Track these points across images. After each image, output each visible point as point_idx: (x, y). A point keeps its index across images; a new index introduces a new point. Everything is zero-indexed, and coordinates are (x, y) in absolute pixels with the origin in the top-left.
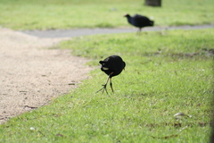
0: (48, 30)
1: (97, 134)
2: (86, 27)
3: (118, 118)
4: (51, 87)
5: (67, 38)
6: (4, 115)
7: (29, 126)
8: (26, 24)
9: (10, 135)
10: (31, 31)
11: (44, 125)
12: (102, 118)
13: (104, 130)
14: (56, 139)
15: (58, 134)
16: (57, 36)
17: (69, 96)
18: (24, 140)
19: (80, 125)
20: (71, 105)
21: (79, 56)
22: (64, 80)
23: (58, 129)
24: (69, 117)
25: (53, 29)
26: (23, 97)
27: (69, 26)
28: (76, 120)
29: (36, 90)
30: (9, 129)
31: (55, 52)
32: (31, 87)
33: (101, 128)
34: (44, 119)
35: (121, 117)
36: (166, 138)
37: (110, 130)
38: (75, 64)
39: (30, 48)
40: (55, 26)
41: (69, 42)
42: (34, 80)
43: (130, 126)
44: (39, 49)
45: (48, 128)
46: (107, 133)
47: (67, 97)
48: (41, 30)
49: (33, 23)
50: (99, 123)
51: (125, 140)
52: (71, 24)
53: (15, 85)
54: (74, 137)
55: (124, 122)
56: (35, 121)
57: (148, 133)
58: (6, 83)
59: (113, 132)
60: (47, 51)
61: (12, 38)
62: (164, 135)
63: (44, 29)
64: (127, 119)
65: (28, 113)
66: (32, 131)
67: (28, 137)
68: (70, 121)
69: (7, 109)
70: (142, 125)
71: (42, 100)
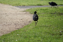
0: (23, 6)
1: (37, 37)
2: (34, 5)
3: (43, 32)
4: (23, 23)
5: (28, 9)
6: (10, 31)
7: (17, 34)
8: (16, 4)
9: (11, 37)
10: (18, 6)
11: (21, 34)
12: (38, 32)
13: (39, 35)
14: (25, 38)
15: (26, 37)
16: (25, 8)
17: (29, 25)
18: (15, 38)
19: (32, 34)
20: (29, 28)
21: (32, 14)
22: (27, 21)
23: (25, 35)
24: (29, 31)
25: (24, 6)
26: (15, 26)
27: (29, 5)
28: (31, 32)
29: (19, 23)
30: (11, 35)
31: (25, 12)
32: (17, 23)
33: (38, 35)
34: (21, 32)
35: (44, 32)
36: (57, 38)
37: (41, 35)
38: (31, 16)
39: (17, 11)
40: (25, 5)
41: (29, 10)
42: (18, 21)
43: (47, 34)
44: (20, 12)
45: (22, 35)
46: (40, 36)
47: (28, 26)
48: (21, 6)
49: (18, 4)
50: (38, 34)
51: (45, 38)
52: (29, 4)
53: (13, 22)
54: (30, 37)
55: (45, 33)
56: (19, 33)
57: (52, 36)
58: (10, 21)
59: (42, 36)
60: (22, 12)
61: (12, 8)
62: (57, 37)
63: (22, 6)
64: (46, 33)
65: (17, 30)
66: (18, 36)
67: (17, 37)
68: (29, 33)
69: (11, 29)
70: (50, 34)
71: (21, 27)
